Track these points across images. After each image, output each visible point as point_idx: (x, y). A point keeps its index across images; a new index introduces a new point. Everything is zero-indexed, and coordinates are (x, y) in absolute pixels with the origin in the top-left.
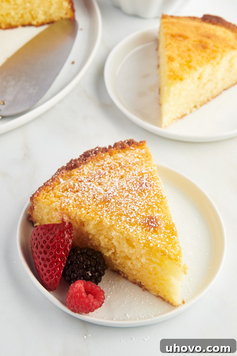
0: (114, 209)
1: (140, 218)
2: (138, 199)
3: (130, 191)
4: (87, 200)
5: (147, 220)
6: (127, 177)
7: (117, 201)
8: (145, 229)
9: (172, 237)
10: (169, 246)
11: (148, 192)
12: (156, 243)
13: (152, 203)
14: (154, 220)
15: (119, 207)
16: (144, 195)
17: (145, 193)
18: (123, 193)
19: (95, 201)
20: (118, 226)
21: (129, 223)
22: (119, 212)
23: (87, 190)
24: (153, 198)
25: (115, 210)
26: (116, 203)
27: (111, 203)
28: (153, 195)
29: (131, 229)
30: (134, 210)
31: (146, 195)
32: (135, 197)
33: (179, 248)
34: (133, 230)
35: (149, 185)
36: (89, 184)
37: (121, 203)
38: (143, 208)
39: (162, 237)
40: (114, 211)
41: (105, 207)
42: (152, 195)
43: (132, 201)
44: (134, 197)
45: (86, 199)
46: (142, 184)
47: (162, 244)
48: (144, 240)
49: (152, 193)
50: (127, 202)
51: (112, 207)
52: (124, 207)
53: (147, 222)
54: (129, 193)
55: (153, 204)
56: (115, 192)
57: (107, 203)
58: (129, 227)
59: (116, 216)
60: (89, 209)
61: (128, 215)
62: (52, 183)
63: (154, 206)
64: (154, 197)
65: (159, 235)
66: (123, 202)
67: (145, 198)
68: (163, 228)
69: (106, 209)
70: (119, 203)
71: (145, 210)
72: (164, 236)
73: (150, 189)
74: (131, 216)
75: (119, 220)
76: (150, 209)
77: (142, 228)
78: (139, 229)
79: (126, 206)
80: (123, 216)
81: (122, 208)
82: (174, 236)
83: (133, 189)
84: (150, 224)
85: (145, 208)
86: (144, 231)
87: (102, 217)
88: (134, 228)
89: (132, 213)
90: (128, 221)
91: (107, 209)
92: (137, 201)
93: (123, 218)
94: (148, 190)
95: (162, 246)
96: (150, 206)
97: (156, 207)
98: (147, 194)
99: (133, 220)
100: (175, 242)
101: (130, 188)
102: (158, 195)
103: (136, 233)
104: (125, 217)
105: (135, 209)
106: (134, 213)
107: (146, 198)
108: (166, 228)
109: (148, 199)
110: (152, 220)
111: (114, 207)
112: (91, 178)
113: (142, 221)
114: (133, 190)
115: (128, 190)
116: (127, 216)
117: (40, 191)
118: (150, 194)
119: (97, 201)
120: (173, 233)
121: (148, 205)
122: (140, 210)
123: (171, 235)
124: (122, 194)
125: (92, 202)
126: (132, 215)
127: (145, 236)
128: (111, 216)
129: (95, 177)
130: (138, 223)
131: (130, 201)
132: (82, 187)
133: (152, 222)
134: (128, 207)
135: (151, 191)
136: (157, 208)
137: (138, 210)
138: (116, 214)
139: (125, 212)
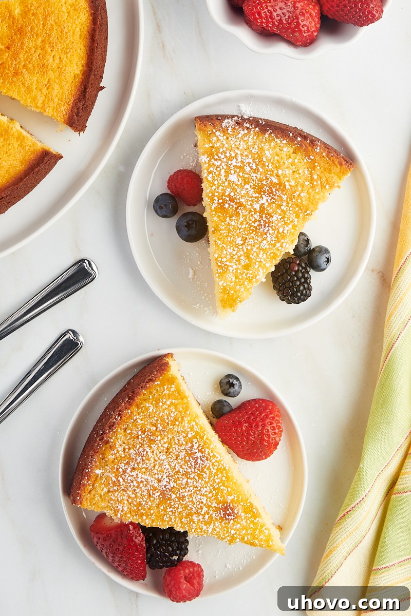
0: (180, 507)
1: (213, 511)
2: (200, 485)
3: (186, 474)
4: (144, 501)
5: (222, 513)
6: (174, 449)
7: (178, 495)
8: (223, 522)
9: (256, 521)
10: (256, 533)
11: (208, 469)
12: (241, 535)
13: (218, 484)
14: (230, 510)
15: (184, 503)
16: (205, 475)
17: (205, 472)
18: (180, 480)
19: (153, 501)
20: (193, 530)
21: (204, 521)
22: (187, 511)
23: (136, 485)
24: (216, 477)
25: (181, 509)
26: (179, 499)
27: (173, 500)
28: (214, 471)
29: (208, 529)
30: (202, 503)
31: (208, 475)
32: (197, 482)
33: (267, 532)
34: (211, 529)
35: (205, 458)
36: (134, 473)
37: (184, 497)
38: (211, 495)
39: (245, 524)
40: (181, 511)
41: (168, 508)
42: (213, 473)
43: (195, 489)
44: (195, 483)
45: (141, 500)
46: (196, 459)
47: (248, 535)
48: (228, 536)
49: (212, 470)
50: (190, 493)
51: (177, 505)
52: (189, 501)
53: (223, 516)
54: (188, 478)
55: (220, 485)
56: (171, 482)
57: (169, 502)
58: (206, 527)
59: (186, 518)
60: (151, 515)
61: (199, 511)
62: (90, 482)
63: (222, 488)
64: (216, 474)
65: (241, 523)
66: (186, 494)
67: (207, 480)
68: (243, 514)
69: (170, 510)
70: (181, 496)
71: (213, 497)
72: (246, 522)
73: (208, 465)
74: (203, 513)
75: (192, 523)
76: (220, 494)
77: (220, 522)
78: (217, 525)
79: (191, 499)
80: (194, 516)
81: (188, 503)
82: (257, 519)
83: (189, 470)
84: (227, 517)
85: (213, 494)
86: (223, 525)
87: (170, 523)
88: (212, 526)
89: (201, 508)
90: (202, 520)
91: (172, 509)
92: (201, 488)
93: (195, 518)
94: (207, 467)
95: (249, 536)
96: (217, 489)
97: (224, 488)
98: (208, 472)
99: (207, 516)
100: (261, 526)
101: (186, 470)
102: (220, 469)
103: (216, 532)
104: (196, 515)
105: (202, 500)
106: (204, 508)
107: (209, 479)
108: (246, 512)
109: (211, 479)
110: (228, 512)
111: (179, 504)
112: (133, 464)
113: (217, 515)
114: (191, 473)
115: (184, 472)
116: (199, 514)
117: (80, 496)
118: (211, 472)
119: (156, 500)
120: (256, 515)
121: (214, 489)
122: (208, 500)
123: (253, 519)
124: (179, 482)
125: (150, 503)
126: (203, 510)
127: (227, 532)
128: (181, 519)
129: (138, 461)
130: (214, 518)
131: (193, 491)
132: (129, 481)
133: (228, 515)
134: (194, 500)
135: (211, 467)
136: (226, 489)
137: (207, 500)
138: (184, 514)
139: (194, 509)
